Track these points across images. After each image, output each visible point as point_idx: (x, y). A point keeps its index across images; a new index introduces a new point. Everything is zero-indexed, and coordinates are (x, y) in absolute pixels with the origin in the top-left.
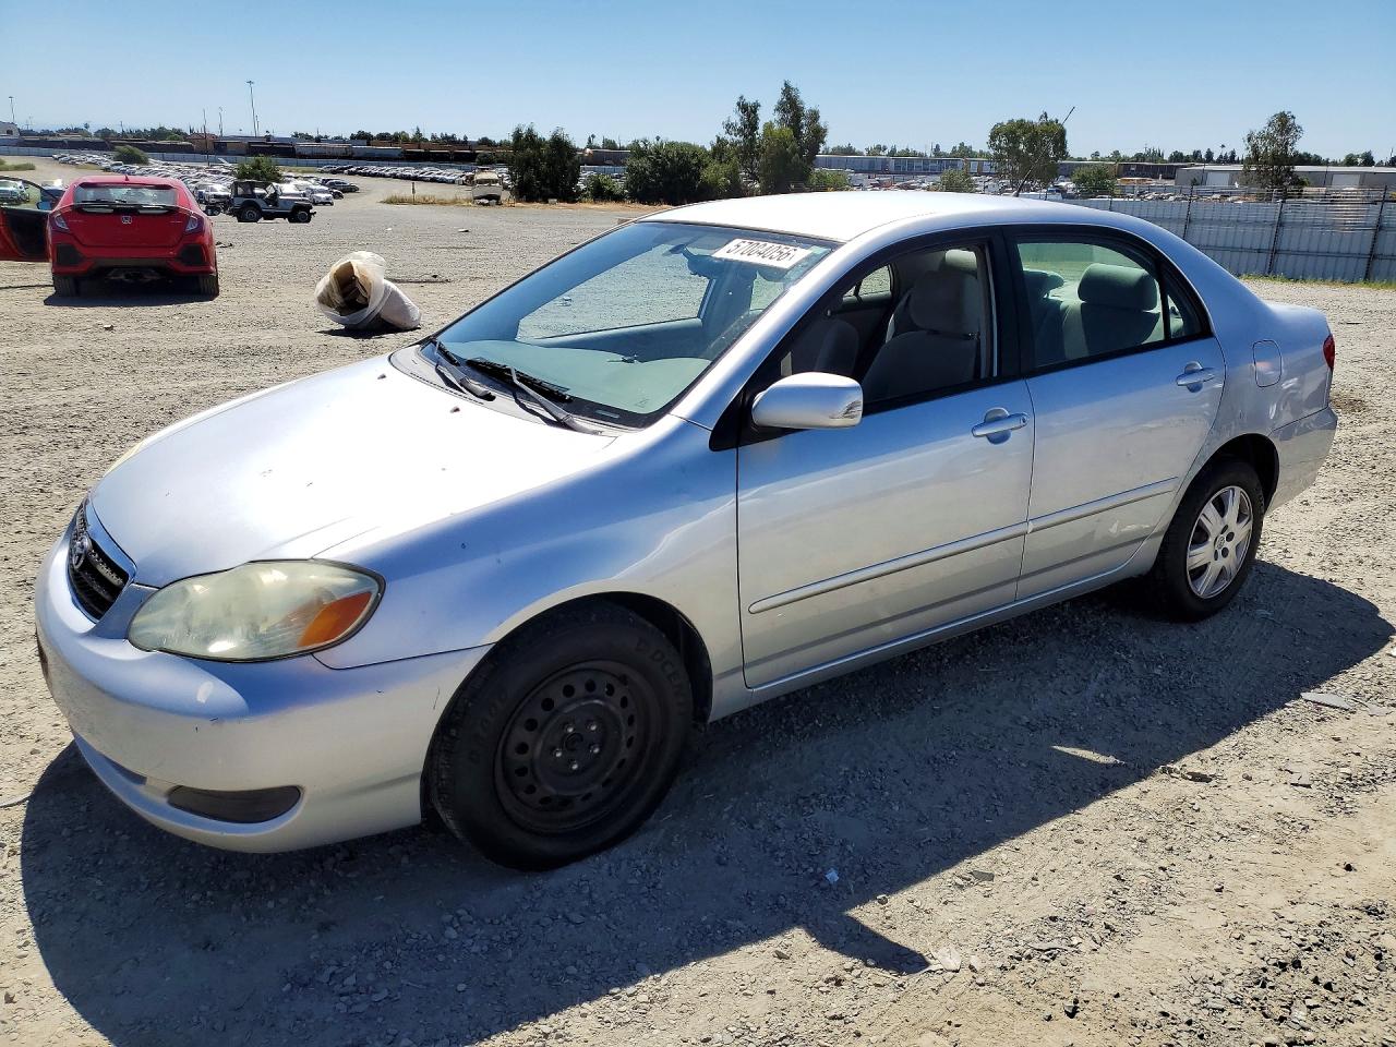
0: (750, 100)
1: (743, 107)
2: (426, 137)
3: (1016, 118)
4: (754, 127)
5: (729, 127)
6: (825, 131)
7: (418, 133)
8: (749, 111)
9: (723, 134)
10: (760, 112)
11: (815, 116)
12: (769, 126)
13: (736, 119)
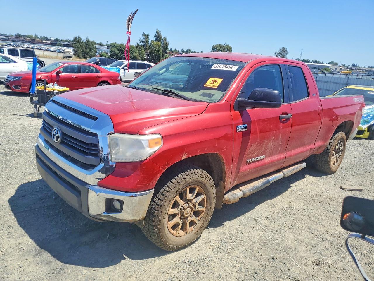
0: (146, 33)
1: (144, 35)
2: (38, 37)
3: (219, 44)
4: (147, 41)
5: (141, 41)
6: (168, 44)
7: (36, 35)
8: (147, 37)
9: (139, 42)
10: (149, 37)
11: (165, 39)
12: (152, 41)
13: (143, 38)
